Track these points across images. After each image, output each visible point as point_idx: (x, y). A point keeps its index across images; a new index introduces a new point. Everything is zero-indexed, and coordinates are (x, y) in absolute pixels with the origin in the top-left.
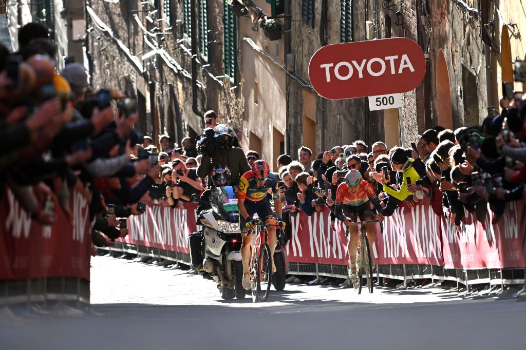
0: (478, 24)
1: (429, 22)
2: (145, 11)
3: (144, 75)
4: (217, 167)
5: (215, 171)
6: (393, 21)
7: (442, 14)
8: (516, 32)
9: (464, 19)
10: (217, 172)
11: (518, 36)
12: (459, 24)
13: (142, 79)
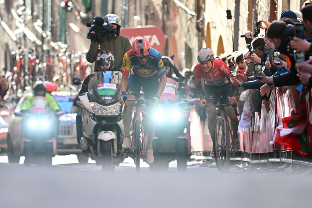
0: (194, 20)
1: (168, 19)
2: (18, 7)
3: (16, 42)
4: (102, 53)
5: (99, 56)
6: (149, 17)
7: (175, 15)
8: (214, 26)
9: (187, 18)
10: (101, 57)
11: (215, 28)
12: (184, 20)
13: (14, 44)
